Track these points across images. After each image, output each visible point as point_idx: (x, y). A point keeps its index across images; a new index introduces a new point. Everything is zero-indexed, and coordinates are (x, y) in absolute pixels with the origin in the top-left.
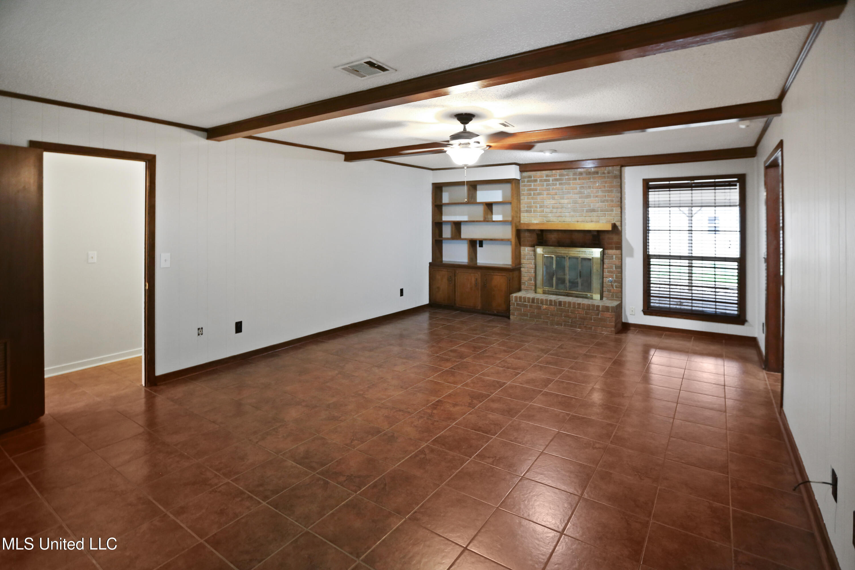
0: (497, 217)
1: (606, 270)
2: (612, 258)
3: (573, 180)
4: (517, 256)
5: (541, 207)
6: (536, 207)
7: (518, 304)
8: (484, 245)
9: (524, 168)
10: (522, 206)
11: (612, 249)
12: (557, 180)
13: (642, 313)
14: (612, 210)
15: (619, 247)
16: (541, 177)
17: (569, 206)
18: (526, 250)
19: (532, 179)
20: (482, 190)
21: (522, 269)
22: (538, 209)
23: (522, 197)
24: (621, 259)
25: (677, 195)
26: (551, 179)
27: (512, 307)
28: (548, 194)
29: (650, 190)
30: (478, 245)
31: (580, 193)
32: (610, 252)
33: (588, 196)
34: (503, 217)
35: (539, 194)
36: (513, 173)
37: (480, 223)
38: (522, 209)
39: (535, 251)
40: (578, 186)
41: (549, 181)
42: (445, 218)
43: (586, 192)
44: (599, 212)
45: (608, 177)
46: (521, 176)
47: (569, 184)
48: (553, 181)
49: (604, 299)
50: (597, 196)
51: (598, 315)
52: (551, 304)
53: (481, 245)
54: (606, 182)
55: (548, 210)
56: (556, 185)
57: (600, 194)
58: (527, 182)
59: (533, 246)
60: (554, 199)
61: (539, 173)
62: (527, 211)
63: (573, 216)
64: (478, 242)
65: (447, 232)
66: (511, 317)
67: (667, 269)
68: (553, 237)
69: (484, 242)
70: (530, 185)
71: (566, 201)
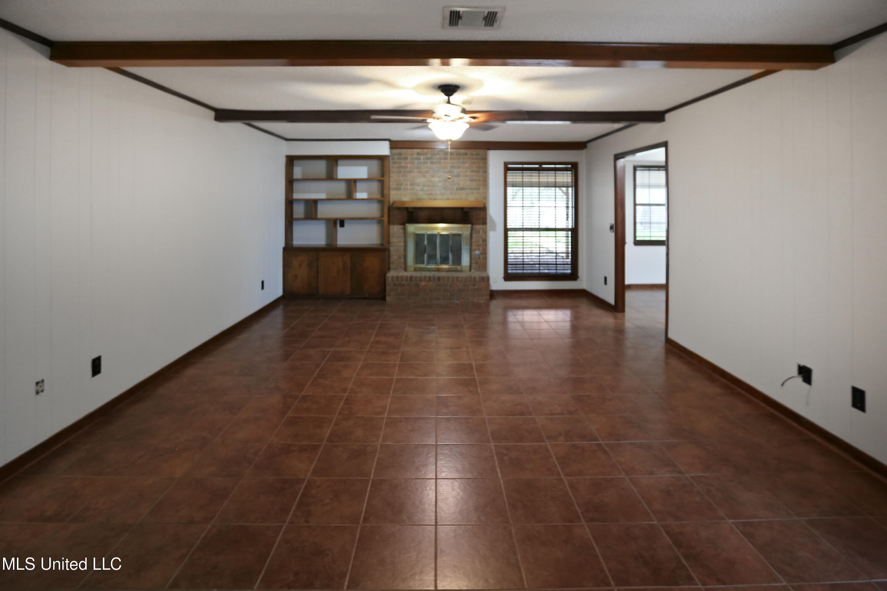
0: (361, 195)
1: (474, 244)
2: (479, 232)
3: (444, 160)
4: (385, 235)
5: (411, 185)
6: (407, 185)
7: (395, 285)
8: (346, 225)
9: (394, 145)
10: (391, 184)
11: (479, 224)
12: (428, 159)
13: (503, 280)
14: (479, 189)
15: (485, 223)
16: (412, 154)
17: (440, 184)
18: (395, 229)
19: (403, 156)
20: (343, 165)
21: (391, 248)
22: (409, 187)
23: (392, 175)
24: (485, 232)
25: (528, 177)
26: (422, 157)
27: (388, 288)
28: (419, 172)
29: (508, 172)
30: (338, 225)
31: (450, 172)
32: (477, 227)
33: (458, 176)
34: (369, 194)
35: (410, 172)
36: (384, 149)
37: (341, 201)
38: (392, 187)
39: (405, 229)
40: (449, 166)
41: (419, 159)
42: (296, 196)
43: (456, 171)
44: (468, 190)
45: (476, 159)
46: (391, 152)
47: (440, 163)
48: (424, 159)
49: (472, 270)
50: (466, 176)
51: (474, 285)
52: (430, 281)
53: (342, 224)
54: (474, 163)
55: (418, 188)
56: (427, 163)
57: (469, 173)
58: (397, 159)
59: (403, 224)
60: (424, 177)
61: (410, 151)
62: (396, 189)
63: (443, 194)
64: (338, 222)
65: (299, 210)
66: (388, 298)
67: (520, 240)
68: (423, 214)
69: (346, 222)
70: (400, 163)
71: (437, 179)
